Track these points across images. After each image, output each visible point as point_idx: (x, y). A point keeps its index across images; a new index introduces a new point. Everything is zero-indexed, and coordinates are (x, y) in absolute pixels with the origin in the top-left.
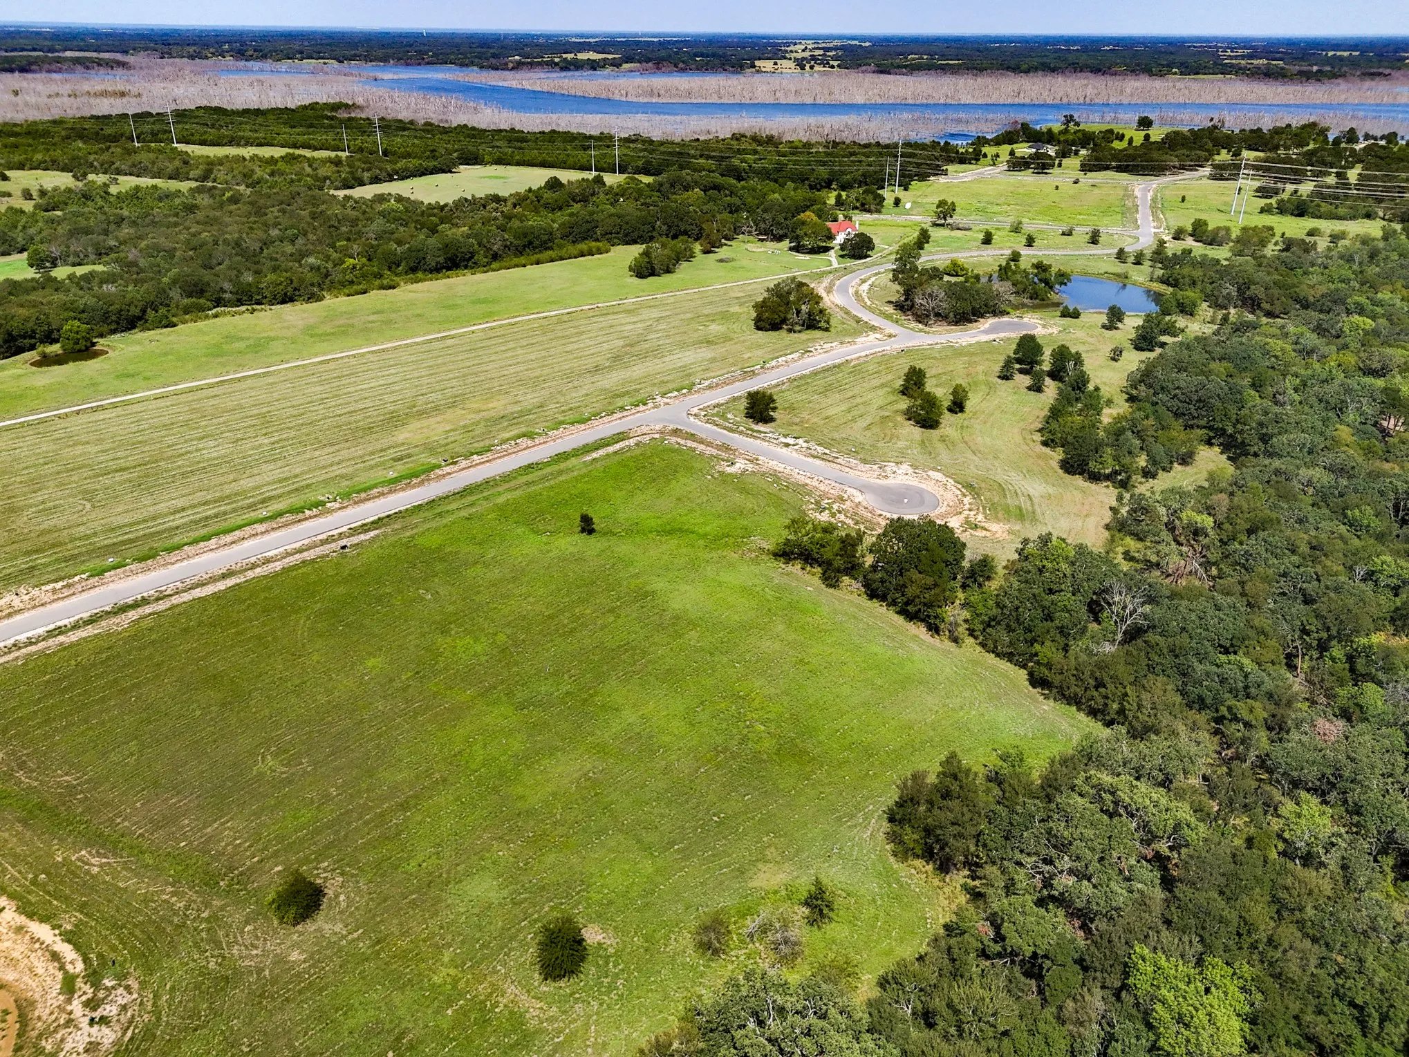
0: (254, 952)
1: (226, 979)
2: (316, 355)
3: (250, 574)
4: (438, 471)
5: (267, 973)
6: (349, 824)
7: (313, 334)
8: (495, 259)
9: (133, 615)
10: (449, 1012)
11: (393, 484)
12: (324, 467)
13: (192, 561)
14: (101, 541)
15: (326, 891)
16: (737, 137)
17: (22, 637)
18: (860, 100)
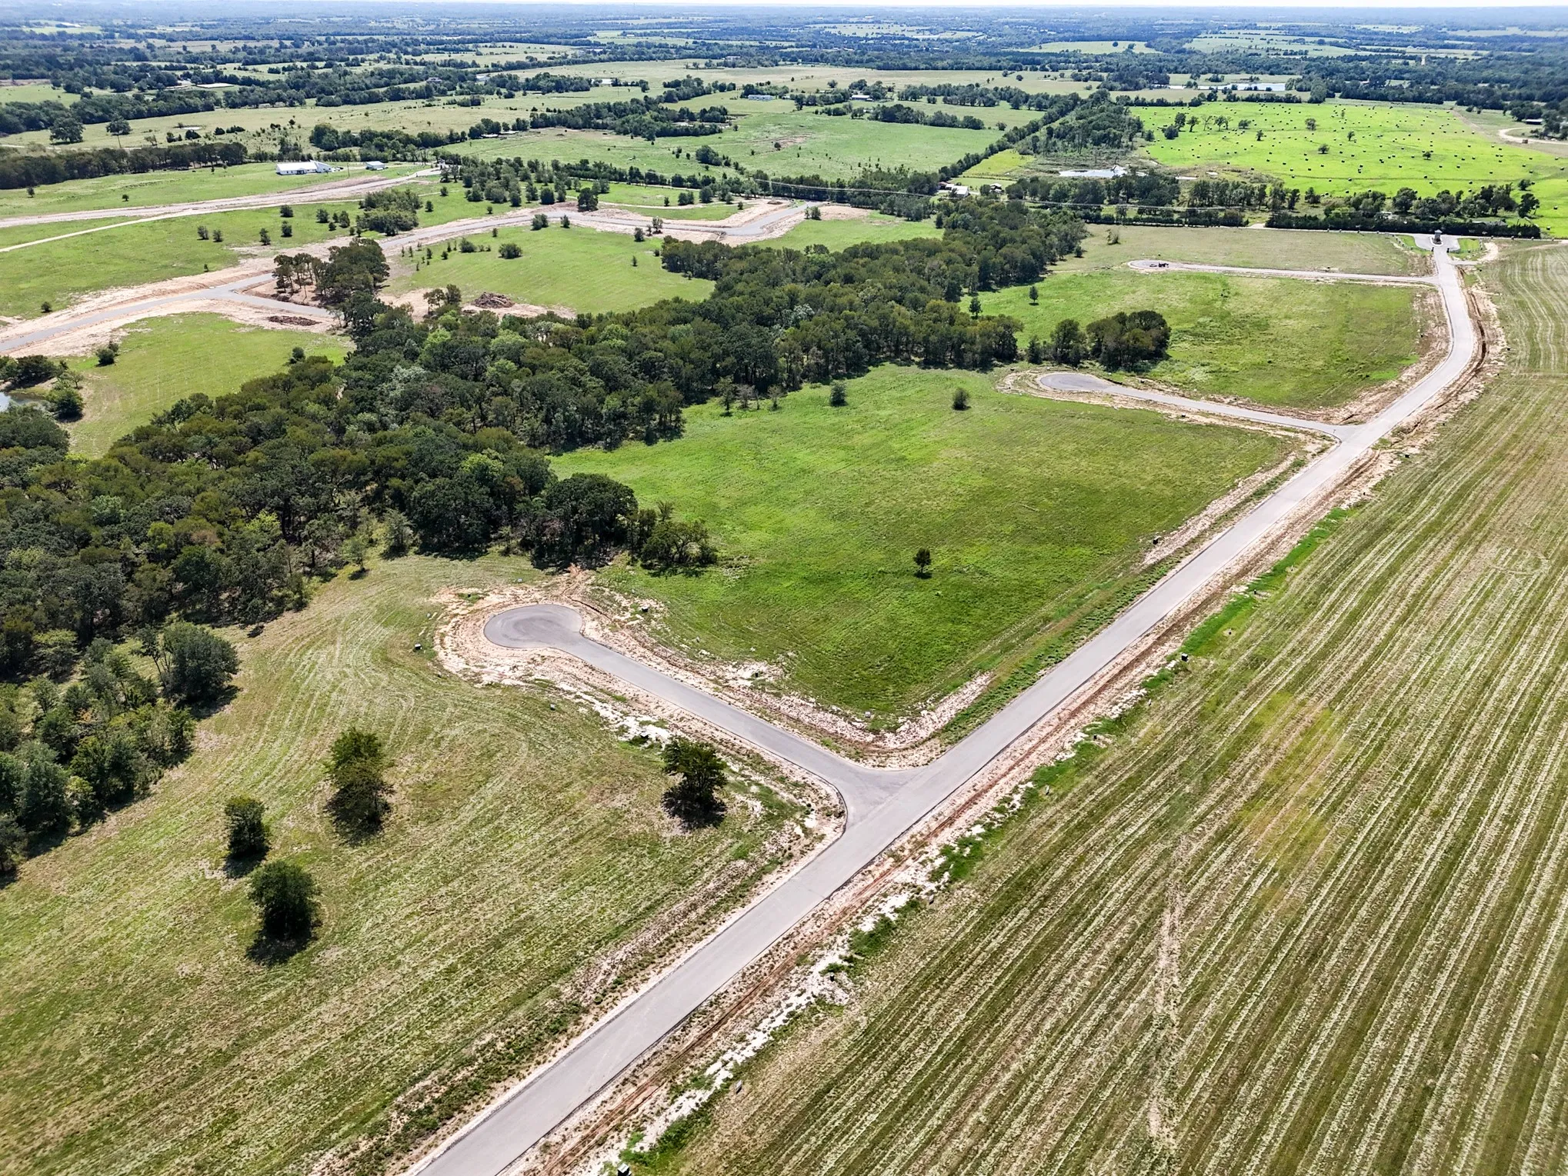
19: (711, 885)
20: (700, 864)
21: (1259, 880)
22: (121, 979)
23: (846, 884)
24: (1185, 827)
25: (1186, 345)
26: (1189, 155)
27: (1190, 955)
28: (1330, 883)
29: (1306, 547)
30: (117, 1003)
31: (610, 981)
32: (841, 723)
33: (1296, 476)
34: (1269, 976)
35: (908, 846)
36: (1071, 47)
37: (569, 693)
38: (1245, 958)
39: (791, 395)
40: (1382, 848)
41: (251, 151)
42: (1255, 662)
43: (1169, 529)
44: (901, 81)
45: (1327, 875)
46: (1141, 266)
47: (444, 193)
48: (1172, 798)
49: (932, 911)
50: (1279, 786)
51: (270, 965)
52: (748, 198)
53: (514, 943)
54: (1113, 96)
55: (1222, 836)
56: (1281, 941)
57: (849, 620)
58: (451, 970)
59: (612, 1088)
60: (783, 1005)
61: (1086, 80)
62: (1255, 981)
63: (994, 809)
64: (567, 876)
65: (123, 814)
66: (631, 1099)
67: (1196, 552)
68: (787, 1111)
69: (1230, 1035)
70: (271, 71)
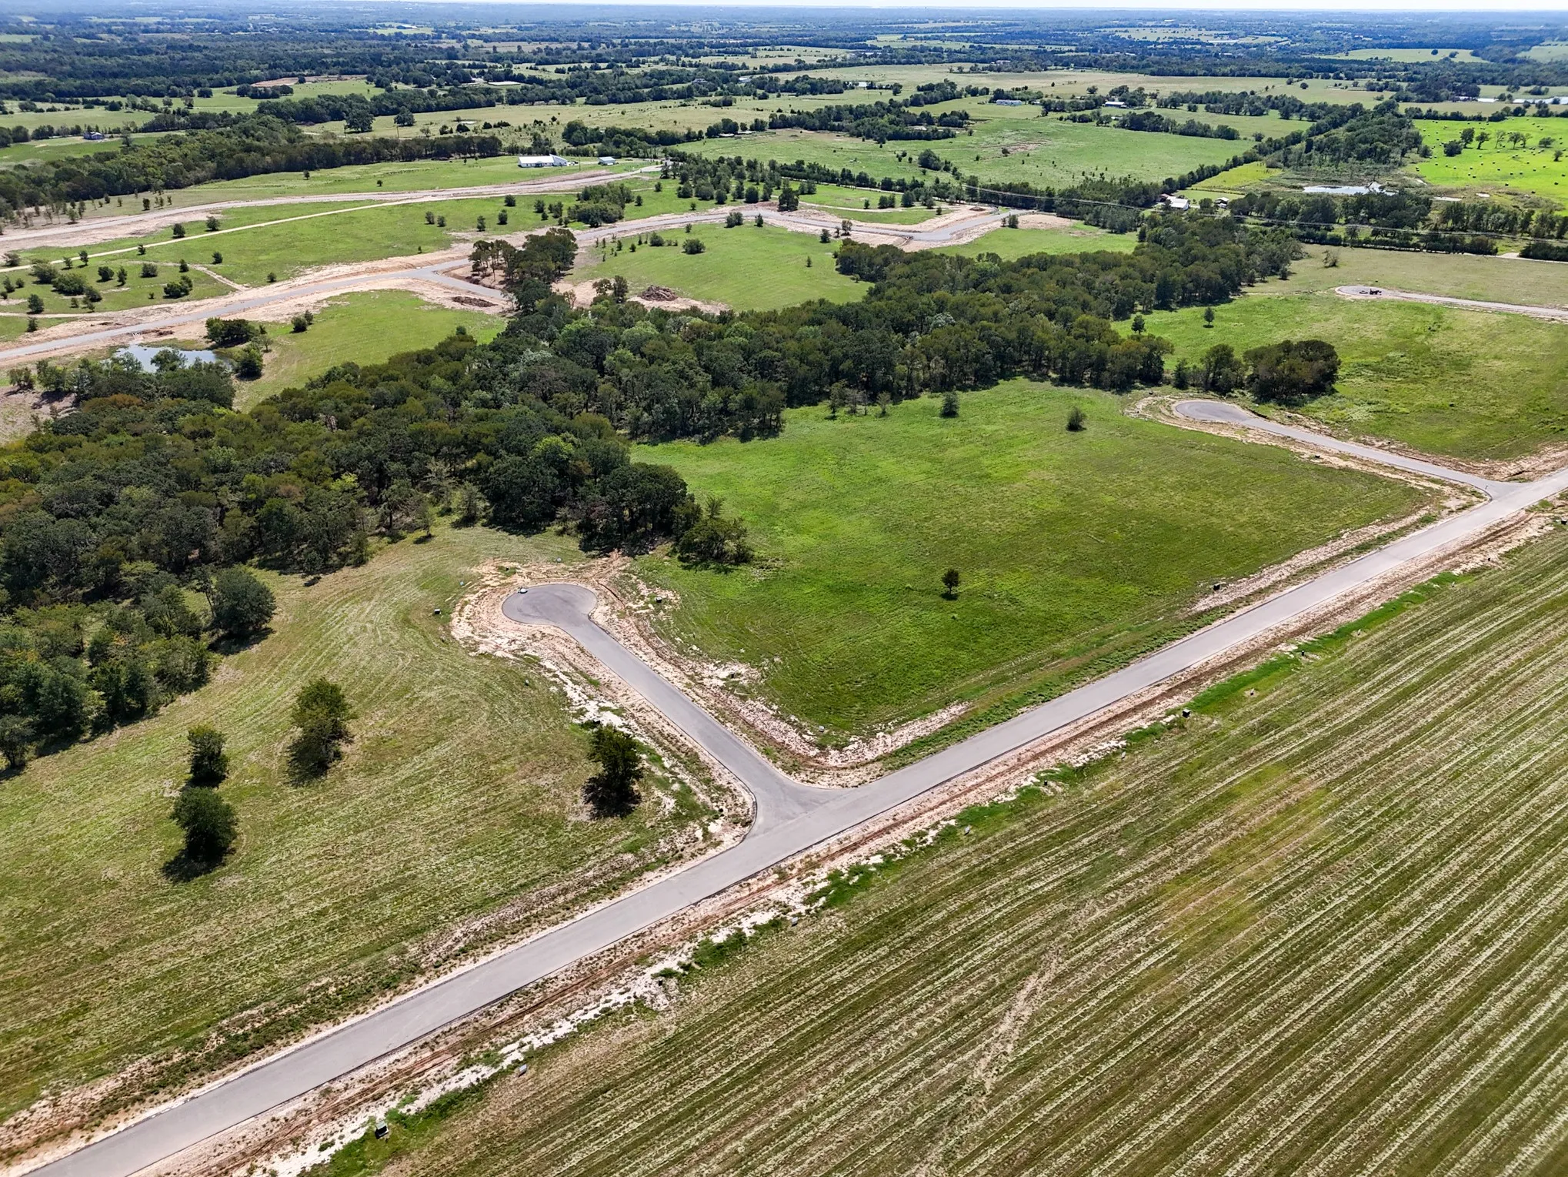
19: (591, 873)
20: (589, 851)
21: (1152, 960)
22: (56, 872)
23: (719, 893)
24: (1099, 890)
25: (1360, 380)
26: (1464, 174)
27: (1037, 1024)
28: (1231, 976)
29: (1390, 610)
30: (43, 893)
31: (457, 948)
32: (793, 734)
33: (1418, 532)
34: (1113, 1062)
35: (800, 866)
36: (1381, 54)
37: (549, 671)
38: (1096, 1039)
39: (905, 403)
40: (1311, 948)
41: (506, 145)
42: (1265, 728)
43: (1236, 577)
44: (1167, 87)
45: (1231, 967)
46: (1349, 293)
47: (658, 189)
48: (1098, 859)
49: (792, 933)
50: (1225, 863)
51: (176, 882)
52: (951, 203)
53: (387, 898)
54: (1402, 108)
55: (1133, 907)
56: (1145, 1027)
57: (851, 633)
58: (322, 913)
59: (410, 1049)
60: (603, 1000)
61: (1380, 90)
62: (1095, 1064)
63: (904, 842)
64: (463, 843)
65: (129, 729)
66: (423, 1062)
67: (1257, 603)
68: (558, 1103)
69: (1038, 1116)
70: (558, 71)
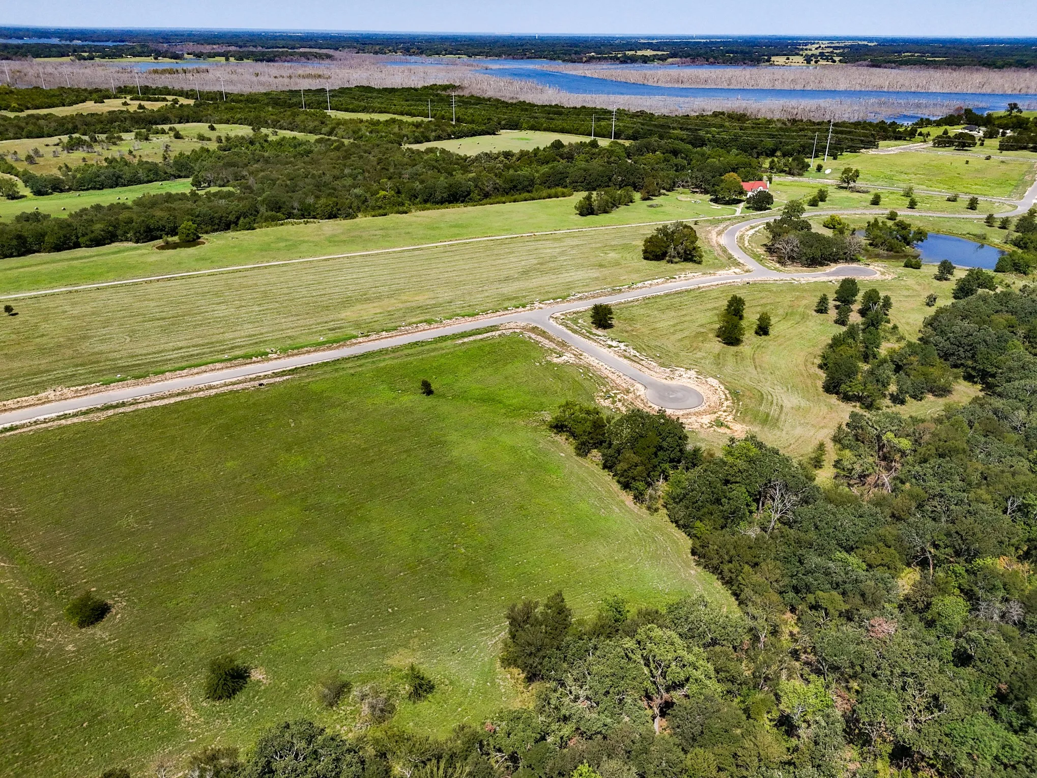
0: (48, 640)
1: (23, 653)
2: (324, 255)
3: (194, 395)
4: (354, 341)
5: (48, 655)
6: (152, 568)
7: (333, 241)
8: (486, 196)
9: (111, 412)
10: (136, 706)
11: (319, 346)
12: (282, 330)
13: (166, 382)
14: (121, 363)
15: (112, 610)
16: (716, 115)
17: (41, 418)
18: (842, 87)
32: (533, 337)
